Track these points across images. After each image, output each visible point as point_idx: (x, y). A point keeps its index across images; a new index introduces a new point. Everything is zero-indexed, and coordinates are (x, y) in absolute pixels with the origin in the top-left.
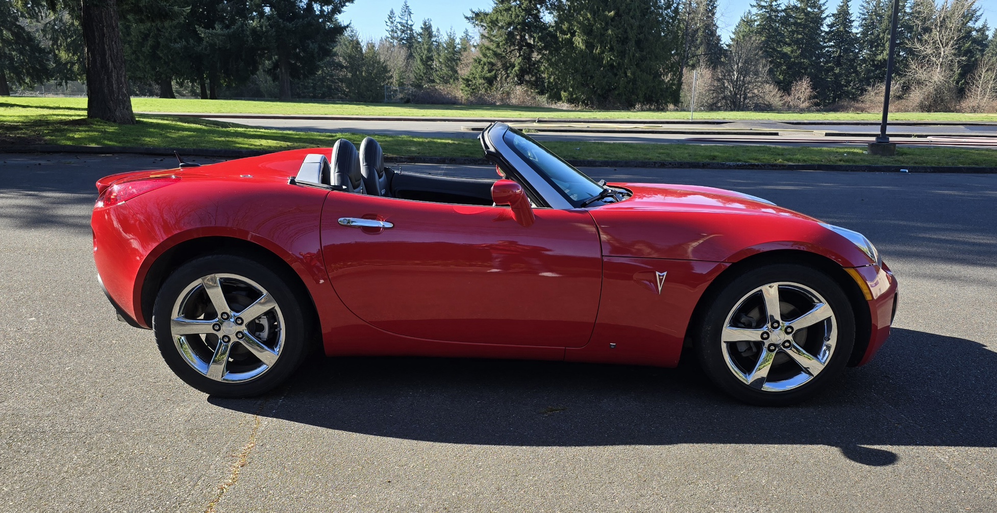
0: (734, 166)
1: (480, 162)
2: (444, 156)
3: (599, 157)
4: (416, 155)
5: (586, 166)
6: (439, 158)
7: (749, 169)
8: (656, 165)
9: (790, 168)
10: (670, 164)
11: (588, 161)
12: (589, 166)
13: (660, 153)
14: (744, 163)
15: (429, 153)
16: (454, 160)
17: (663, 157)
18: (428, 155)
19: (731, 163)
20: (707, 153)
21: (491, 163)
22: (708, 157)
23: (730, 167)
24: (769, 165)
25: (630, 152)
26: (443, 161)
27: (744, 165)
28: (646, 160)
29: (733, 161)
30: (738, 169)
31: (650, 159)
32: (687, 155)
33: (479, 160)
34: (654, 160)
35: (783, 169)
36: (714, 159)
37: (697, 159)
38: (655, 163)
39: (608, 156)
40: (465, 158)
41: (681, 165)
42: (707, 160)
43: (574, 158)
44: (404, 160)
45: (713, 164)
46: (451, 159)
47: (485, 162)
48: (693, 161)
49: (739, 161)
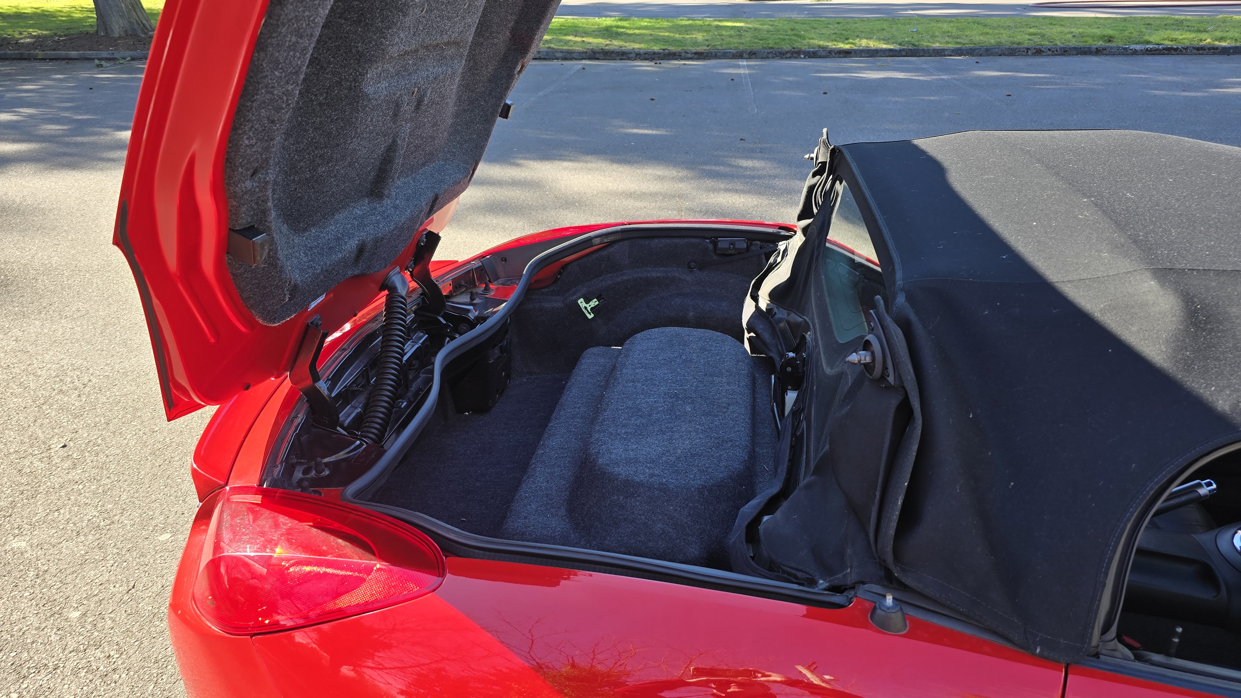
0: (1141, 50)
1: (788, 55)
2: (741, 48)
3: (947, 43)
4: (705, 48)
5: (931, 56)
6: (734, 51)
7: (1163, 54)
8: (1030, 53)
9: (1225, 51)
10: (1049, 50)
11: (934, 50)
12: (935, 56)
13: (1030, 34)
14: (1157, 46)
15: (721, 45)
16: (755, 54)
17: (1037, 39)
18: (720, 48)
19: (1138, 47)
20: (1098, 32)
21: (802, 56)
22: (1102, 37)
23: (1135, 53)
24: (1194, 48)
25: (987, 34)
26: (740, 55)
27: (1157, 50)
28: (1015, 46)
29: (1138, 43)
30: (1148, 54)
31: (1019, 44)
32: (1070, 36)
33: (787, 52)
34: (1026, 45)
35: (1214, 54)
36: (1110, 41)
37: (1086, 42)
38: (1028, 49)
39: (959, 40)
40: (769, 51)
41: (1065, 51)
42: (1101, 44)
43: (913, 45)
44: (689, 56)
45: (1112, 48)
46: (750, 52)
47: (795, 55)
48: (1081, 45)
49: (1148, 42)
